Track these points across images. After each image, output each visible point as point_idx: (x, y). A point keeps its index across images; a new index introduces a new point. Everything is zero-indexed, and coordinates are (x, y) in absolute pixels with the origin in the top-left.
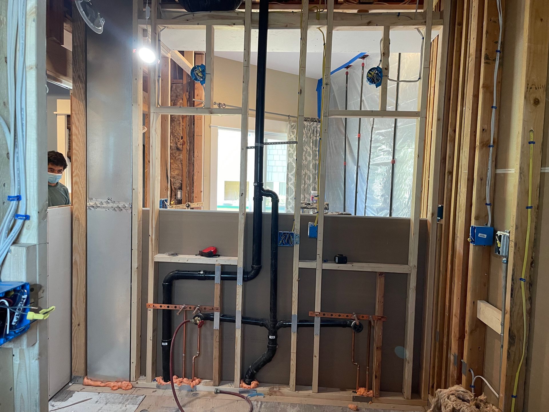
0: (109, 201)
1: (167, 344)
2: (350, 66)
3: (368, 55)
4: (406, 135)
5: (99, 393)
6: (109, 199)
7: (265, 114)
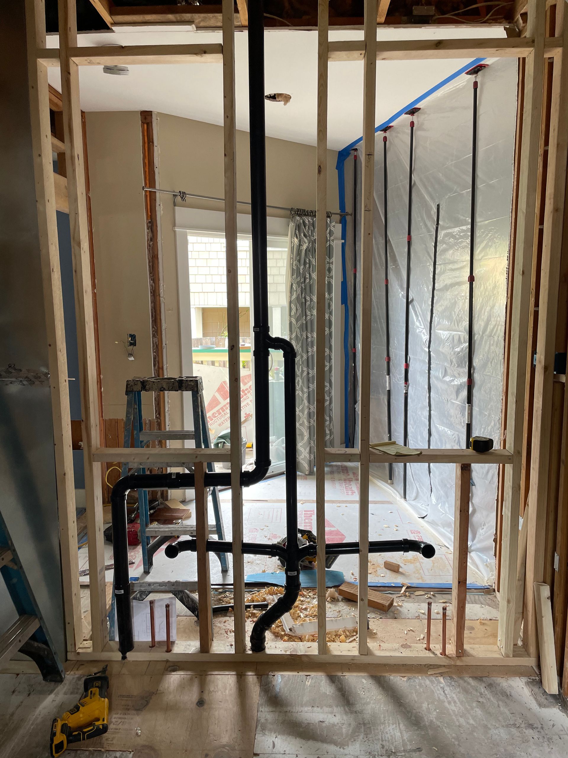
0: (10, 370)
1: (122, 592)
2: (391, 127)
3: (420, 109)
4: (491, 236)
5: (18, 675)
6: (10, 366)
7: (268, 210)
